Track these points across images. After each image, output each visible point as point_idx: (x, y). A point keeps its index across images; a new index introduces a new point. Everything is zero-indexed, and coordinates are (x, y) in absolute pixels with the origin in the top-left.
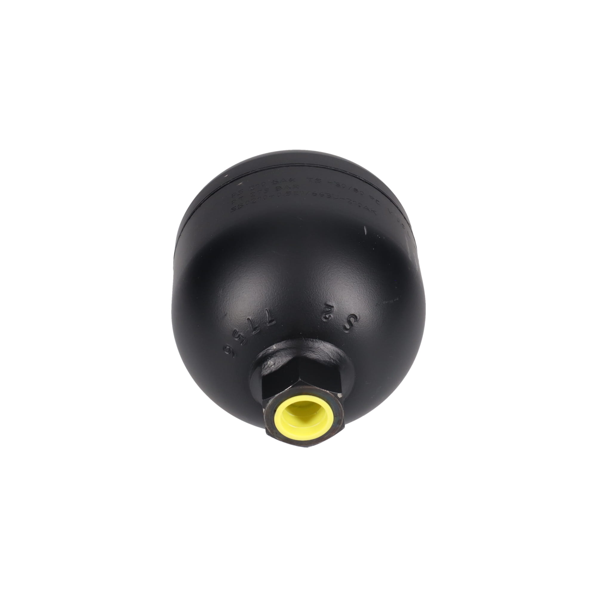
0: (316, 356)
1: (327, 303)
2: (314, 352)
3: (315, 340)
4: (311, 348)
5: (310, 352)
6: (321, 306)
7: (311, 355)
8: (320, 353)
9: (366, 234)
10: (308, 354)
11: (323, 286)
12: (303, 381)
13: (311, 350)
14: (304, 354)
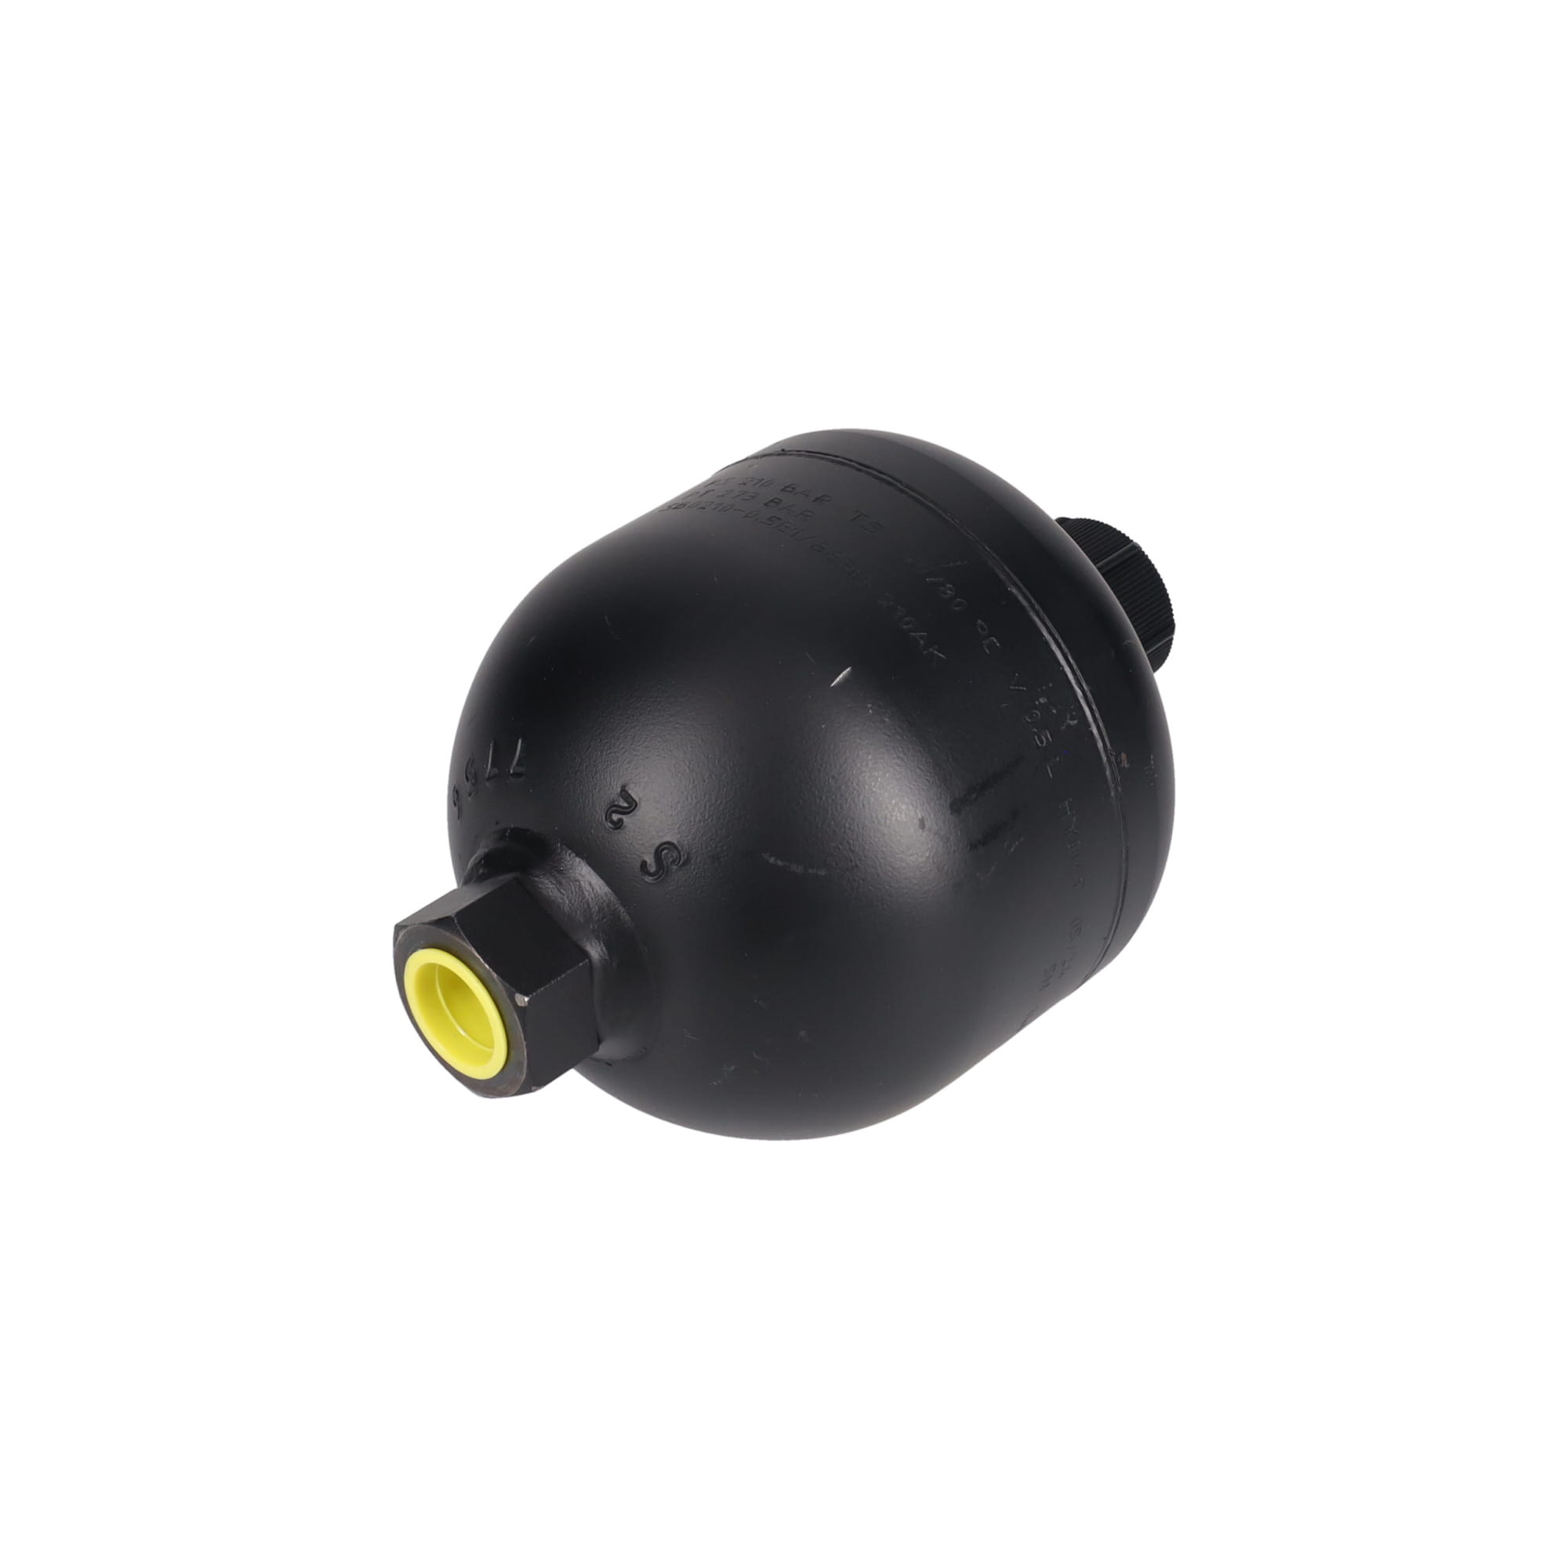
0: (560, 895)
1: (627, 788)
2: (560, 883)
3: (579, 862)
4: (560, 872)
5: (551, 880)
6: (613, 788)
7: (548, 888)
8: (572, 894)
9: (833, 685)
10: (546, 881)
11: (639, 744)
12: (456, 922)
13: (557, 876)
14: (537, 876)
